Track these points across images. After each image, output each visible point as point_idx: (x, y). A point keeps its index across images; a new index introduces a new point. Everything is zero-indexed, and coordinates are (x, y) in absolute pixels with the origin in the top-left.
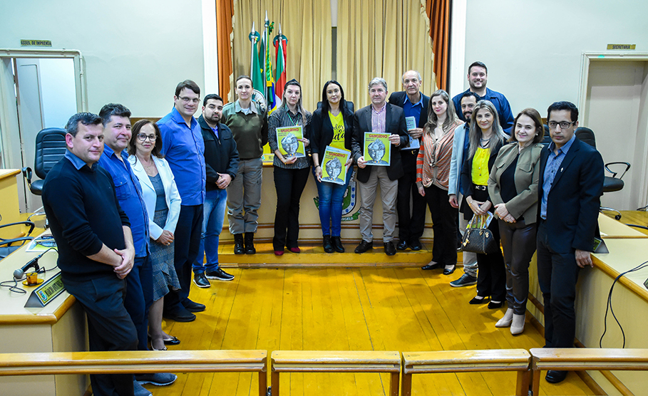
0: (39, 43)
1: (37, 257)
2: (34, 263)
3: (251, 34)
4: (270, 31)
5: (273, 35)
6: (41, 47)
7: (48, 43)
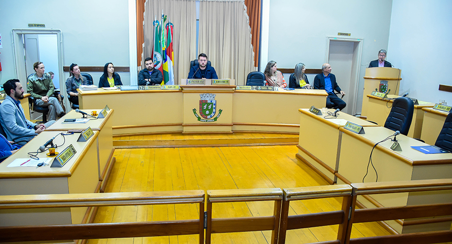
0: (38, 25)
1: (52, 138)
2: (50, 142)
3: (154, 21)
4: (165, 20)
5: (167, 22)
6: (39, 28)
7: (43, 26)
